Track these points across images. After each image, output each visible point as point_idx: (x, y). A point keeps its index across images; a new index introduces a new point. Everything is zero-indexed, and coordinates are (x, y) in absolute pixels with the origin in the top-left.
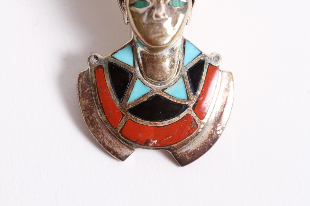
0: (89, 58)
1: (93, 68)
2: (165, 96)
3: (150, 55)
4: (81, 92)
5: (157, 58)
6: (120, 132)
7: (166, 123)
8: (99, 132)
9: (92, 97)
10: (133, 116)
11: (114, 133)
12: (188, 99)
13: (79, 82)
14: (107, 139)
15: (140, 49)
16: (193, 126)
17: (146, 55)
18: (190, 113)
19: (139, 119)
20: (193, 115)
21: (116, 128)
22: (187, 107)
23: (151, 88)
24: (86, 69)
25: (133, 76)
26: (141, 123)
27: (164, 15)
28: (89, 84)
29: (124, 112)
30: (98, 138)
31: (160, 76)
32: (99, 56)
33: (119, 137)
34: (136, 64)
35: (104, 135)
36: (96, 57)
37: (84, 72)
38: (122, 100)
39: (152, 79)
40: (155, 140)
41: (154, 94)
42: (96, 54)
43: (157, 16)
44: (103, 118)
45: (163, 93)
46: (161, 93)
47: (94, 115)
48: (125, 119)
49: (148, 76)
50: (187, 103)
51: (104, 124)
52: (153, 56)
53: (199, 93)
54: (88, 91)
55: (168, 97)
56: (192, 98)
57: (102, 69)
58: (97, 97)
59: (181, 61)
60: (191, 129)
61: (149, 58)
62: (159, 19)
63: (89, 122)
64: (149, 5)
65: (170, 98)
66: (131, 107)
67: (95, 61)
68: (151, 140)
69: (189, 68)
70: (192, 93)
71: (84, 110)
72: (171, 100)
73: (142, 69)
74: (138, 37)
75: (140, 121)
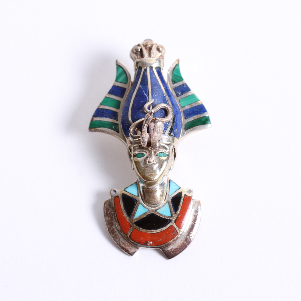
0: (111, 192)
1: (113, 198)
2: (157, 214)
3: (147, 188)
4: (105, 213)
5: (151, 189)
6: (129, 237)
7: (158, 231)
8: (116, 237)
9: (112, 216)
10: (137, 227)
11: (126, 237)
12: (172, 216)
13: (104, 206)
14: (122, 242)
15: (141, 185)
16: (175, 233)
17: (145, 188)
18: (173, 225)
19: (141, 229)
20: (175, 226)
21: (127, 235)
22: (171, 221)
23: (148, 209)
24: (109, 199)
25: (137, 202)
26: (142, 231)
27: (154, 161)
28: (111, 208)
29: (132, 224)
30: (116, 241)
31: (153, 202)
32: (117, 190)
33: (129, 240)
34: (139, 194)
35: (120, 239)
36: (115, 191)
37: (107, 200)
38: (131, 217)
39: (149, 203)
40: (151, 242)
41: (150, 213)
42: (115, 189)
43: (149, 162)
44: (119, 228)
45: (156, 212)
46: (154, 212)
47: (114, 227)
48: (132, 228)
49: (146, 201)
50: (171, 219)
51: (120, 232)
52: (149, 188)
53: (178, 212)
54: (110, 212)
55: (159, 215)
56: (174, 216)
57: (118, 198)
58: (115, 215)
59: (167, 193)
60: (174, 235)
61: (146, 190)
62: (150, 164)
63: (111, 231)
64: (145, 156)
65: (160, 215)
66: (136, 221)
67: (114, 193)
68: (149, 242)
69: (172, 197)
70: (174, 213)
71: (108, 224)
72: (161, 216)
73: (143, 198)
74: (140, 178)
75: (142, 230)
